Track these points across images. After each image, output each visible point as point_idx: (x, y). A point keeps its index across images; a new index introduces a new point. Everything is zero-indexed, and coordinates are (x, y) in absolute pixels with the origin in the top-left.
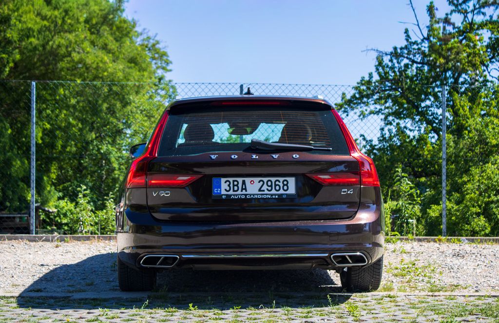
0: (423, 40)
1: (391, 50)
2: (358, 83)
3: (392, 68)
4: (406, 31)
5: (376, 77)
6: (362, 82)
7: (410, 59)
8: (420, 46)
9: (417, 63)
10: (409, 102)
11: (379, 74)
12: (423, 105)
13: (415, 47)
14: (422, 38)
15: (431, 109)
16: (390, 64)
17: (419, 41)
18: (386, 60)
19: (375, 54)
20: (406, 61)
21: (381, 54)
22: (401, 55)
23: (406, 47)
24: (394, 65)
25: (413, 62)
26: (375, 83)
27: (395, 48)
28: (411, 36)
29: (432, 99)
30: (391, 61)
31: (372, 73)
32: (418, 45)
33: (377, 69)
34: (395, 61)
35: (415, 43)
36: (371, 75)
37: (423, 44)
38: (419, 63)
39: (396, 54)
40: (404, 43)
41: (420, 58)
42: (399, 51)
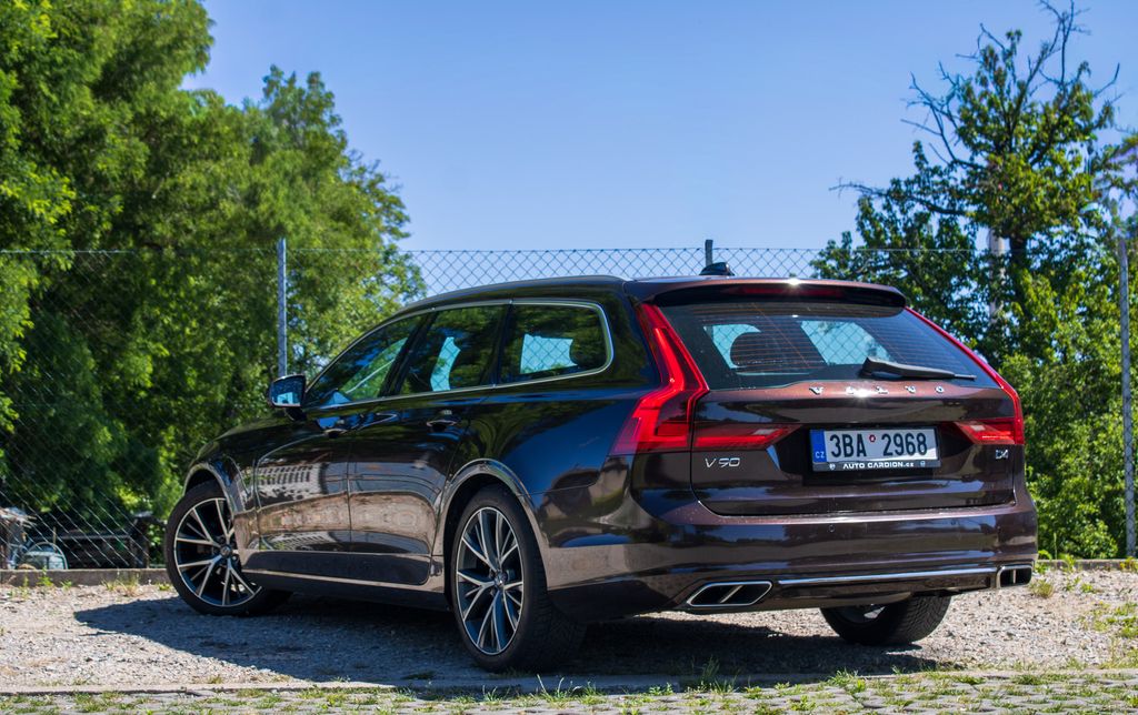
0: (951, 166)
1: (886, 186)
2: (821, 254)
3: (892, 222)
4: (918, 147)
5: (858, 241)
6: (830, 252)
7: (928, 203)
8: (945, 177)
9: (940, 211)
10: (927, 291)
11: (865, 236)
12: (955, 297)
13: (936, 178)
14: (950, 160)
15: (971, 304)
16: (886, 214)
17: (944, 166)
18: (878, 205)
19: (856, 195)
20: (919, 208)
21: (868, 195)
22: (908, 196)
23: (918, 179)
24: (894, 215)
25: (934, 208)
26: (855, 253)
27: (896, 182)
28: (927, 157)
29: (974, 285)
30: (887, 207)
31: (849, 233)
32: (941, 175)
33: (861, 225)
34: (896, 208)
35: (935, 171)
36: (847, 237)
37: (953, 174)
38: (946, 212)
39: (897, 194)
40: (913, 172)
41: (946, 202)
42: (904, 188)
